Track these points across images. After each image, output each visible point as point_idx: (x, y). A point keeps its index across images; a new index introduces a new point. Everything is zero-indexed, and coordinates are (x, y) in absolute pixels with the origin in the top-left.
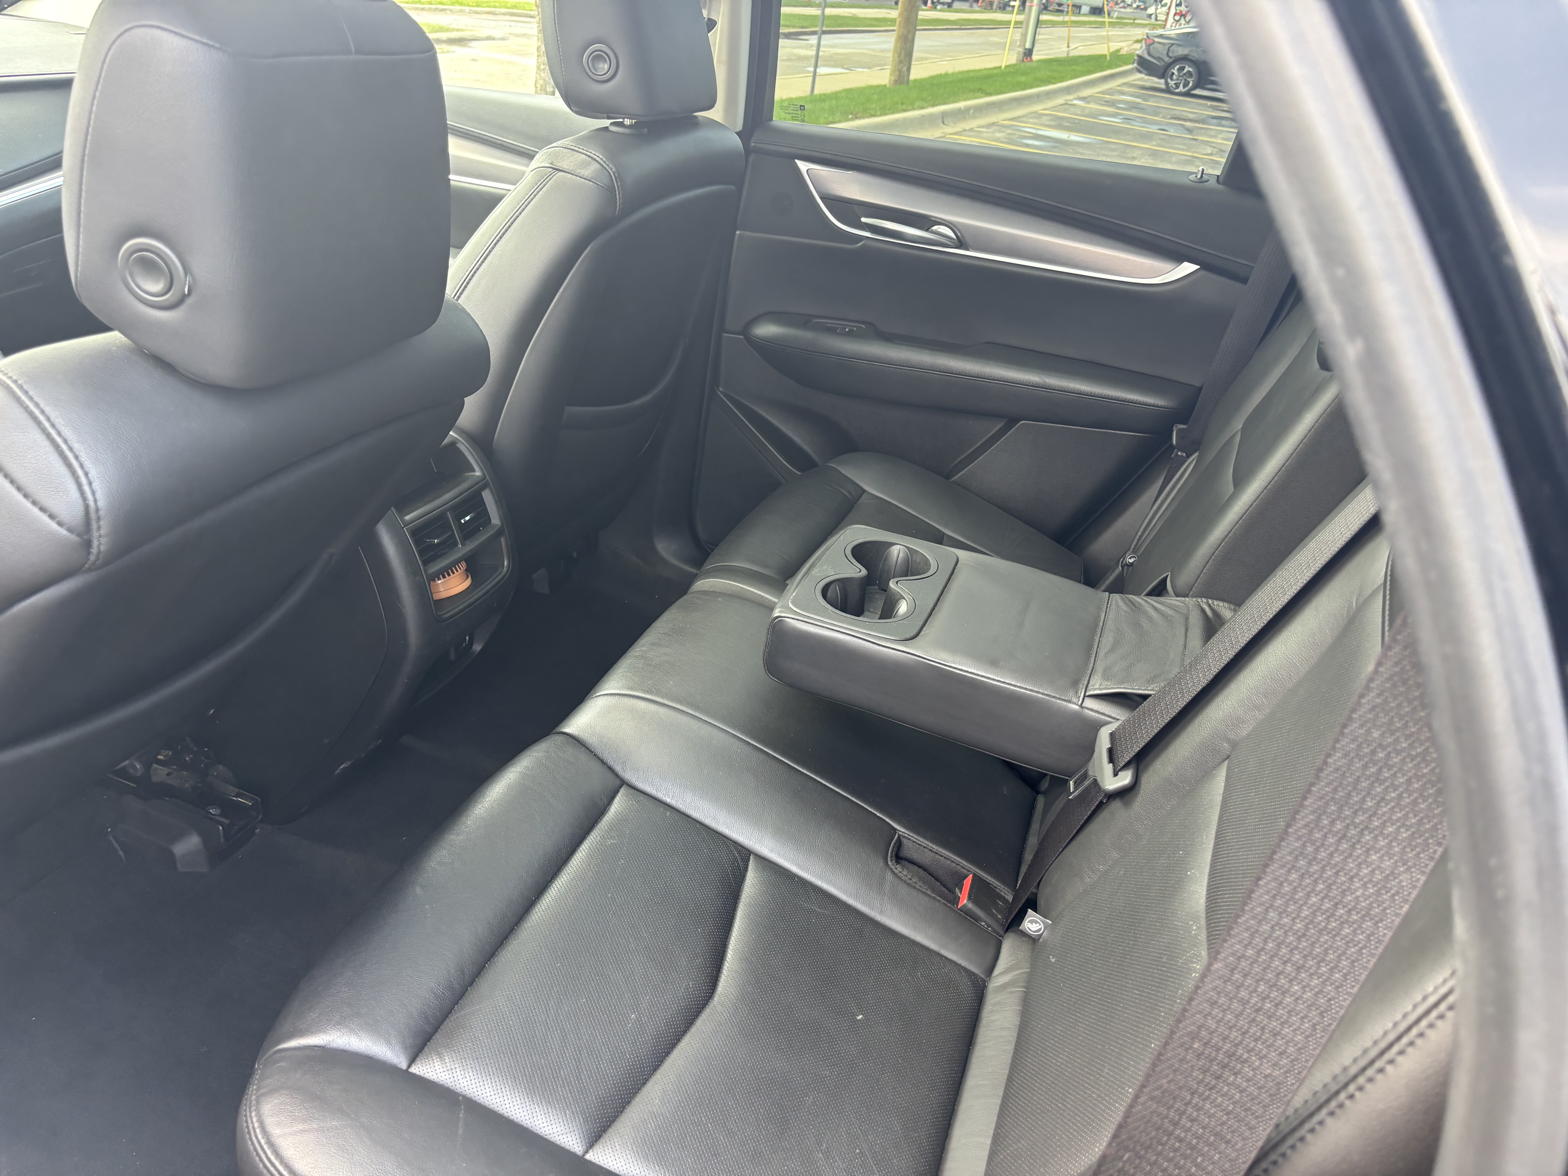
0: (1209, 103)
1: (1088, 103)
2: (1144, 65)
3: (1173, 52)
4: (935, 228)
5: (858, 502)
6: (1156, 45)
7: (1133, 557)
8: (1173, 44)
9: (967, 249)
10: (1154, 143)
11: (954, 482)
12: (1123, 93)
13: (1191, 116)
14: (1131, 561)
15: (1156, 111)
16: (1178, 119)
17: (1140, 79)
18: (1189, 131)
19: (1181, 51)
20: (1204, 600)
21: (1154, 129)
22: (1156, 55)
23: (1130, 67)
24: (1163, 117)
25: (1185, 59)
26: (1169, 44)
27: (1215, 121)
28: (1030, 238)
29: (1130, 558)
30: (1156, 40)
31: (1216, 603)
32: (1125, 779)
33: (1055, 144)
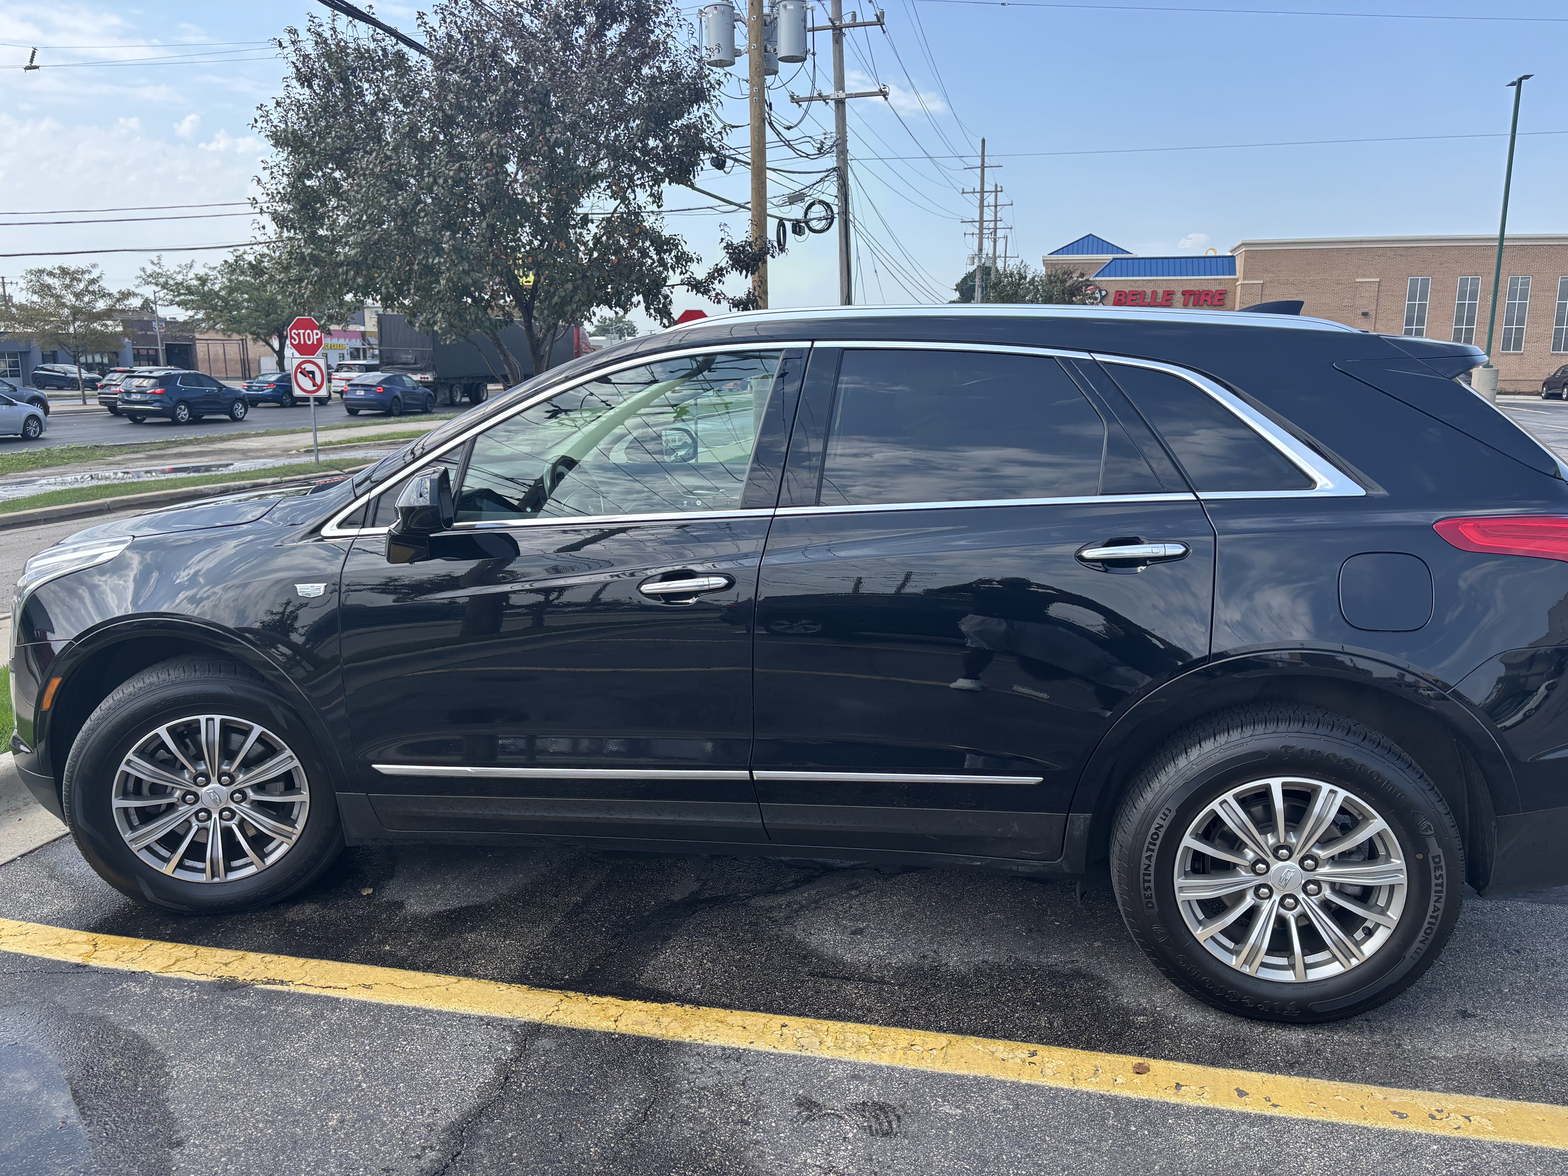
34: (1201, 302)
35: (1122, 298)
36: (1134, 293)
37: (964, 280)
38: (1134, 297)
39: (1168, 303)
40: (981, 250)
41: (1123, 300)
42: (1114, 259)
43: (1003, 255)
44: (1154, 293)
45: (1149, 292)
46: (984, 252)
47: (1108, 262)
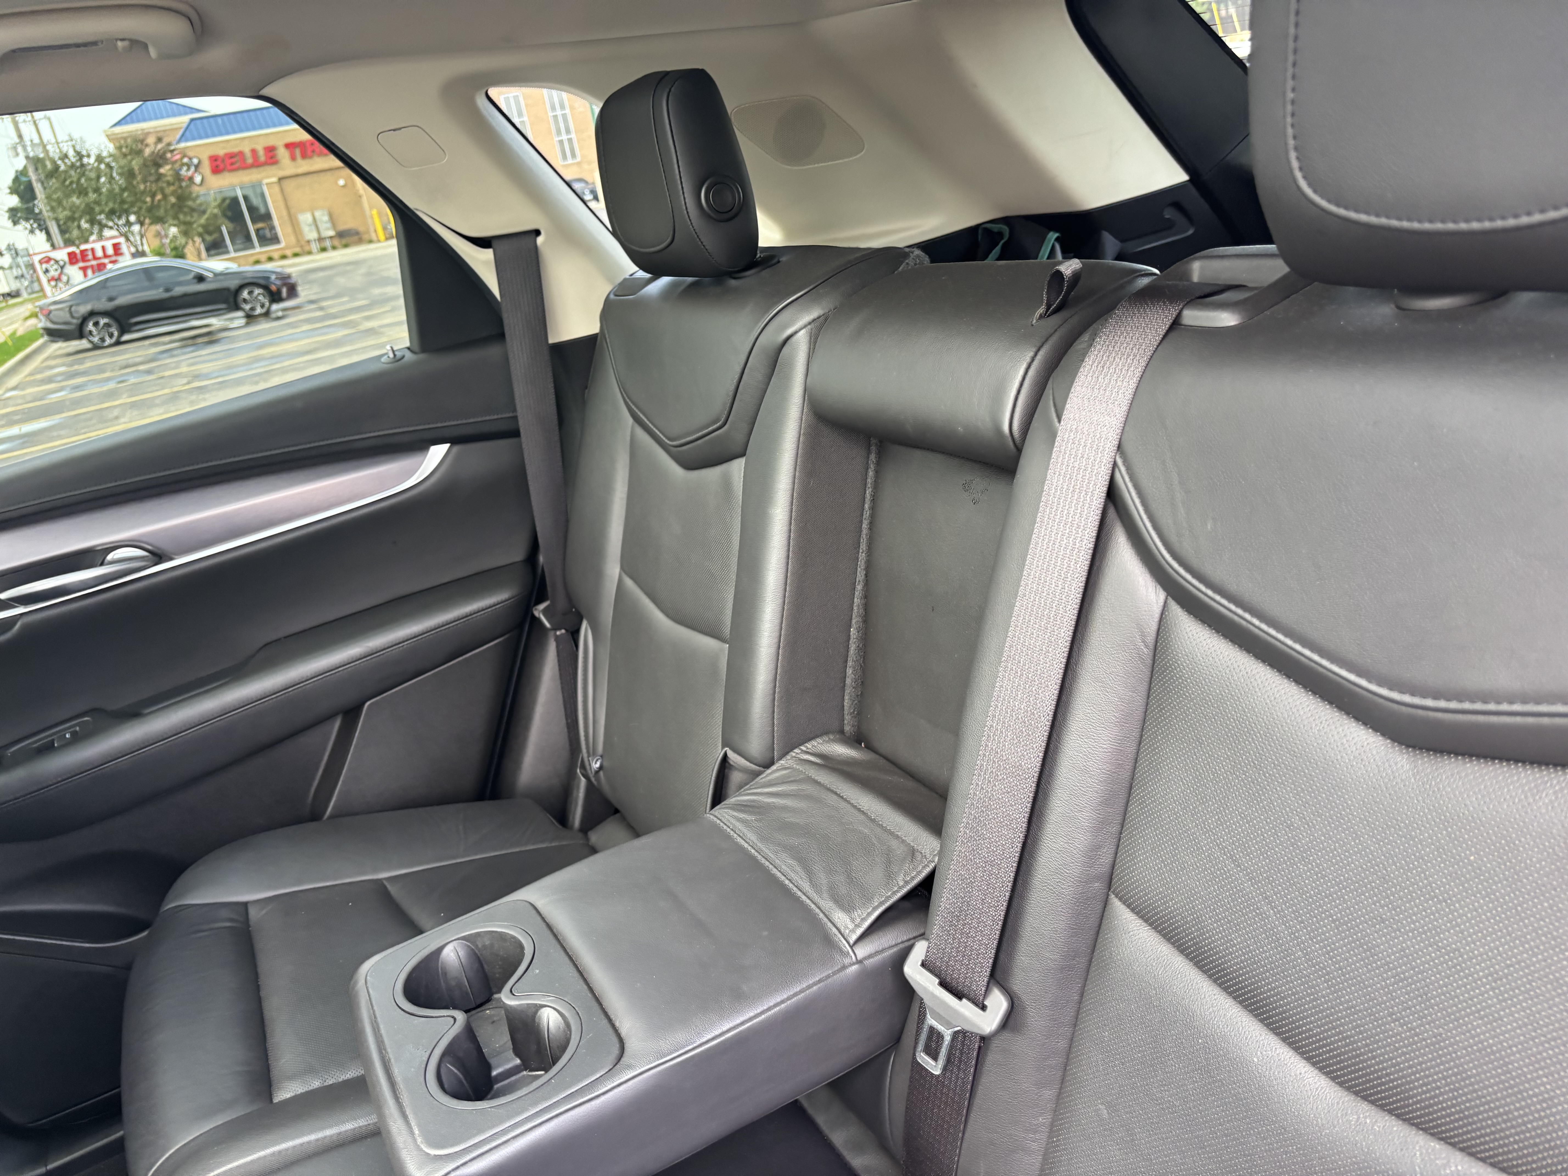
0: (147, 342)
1: (23, 389)
2: (54, 334)
3: (77, 312)
4: (110, 557)
5: (251, 923)
6: (53, 313)
7: (597, 760)
8: (71, 307)
9: (171, 559)
10: (124, 396)
11: (332, 817)
12: (51, 367)
13: (138, 360)
14: (598, 765)
15: (100, 369)
16: (126, 367)
17: (60, 348)
18: (149, 372)
19: (84, 309)
20: (797, 751)
21: (112, 385)
22: (61, 321)
23: (41, 341)
24: (112, 371)
25: (92, 314)
26: (67, 307)
27: (165, 355)
28: (245, 508)
29: (596, 763)
30: (52, 308)
31: (809, 745)
32: (998, 1003)
33: (21, 441)
34: (309, 152)
35: (218, 163)
36: (231, 156)
37: (16, 180)
38: (233, 160)
39: (272, 161)
40: (20, 136)
41: (222, 166)
42: (192, 120)
43: (53, 141)
44: (254, 152)
45: (247, 150)
46: (27, 138)
47: (185, 125)
